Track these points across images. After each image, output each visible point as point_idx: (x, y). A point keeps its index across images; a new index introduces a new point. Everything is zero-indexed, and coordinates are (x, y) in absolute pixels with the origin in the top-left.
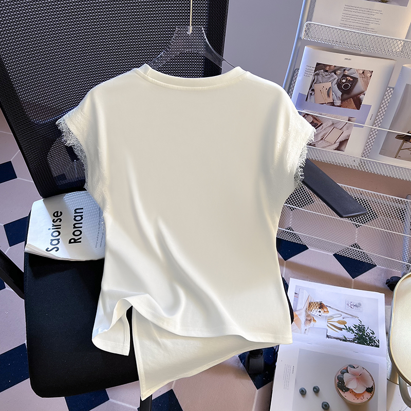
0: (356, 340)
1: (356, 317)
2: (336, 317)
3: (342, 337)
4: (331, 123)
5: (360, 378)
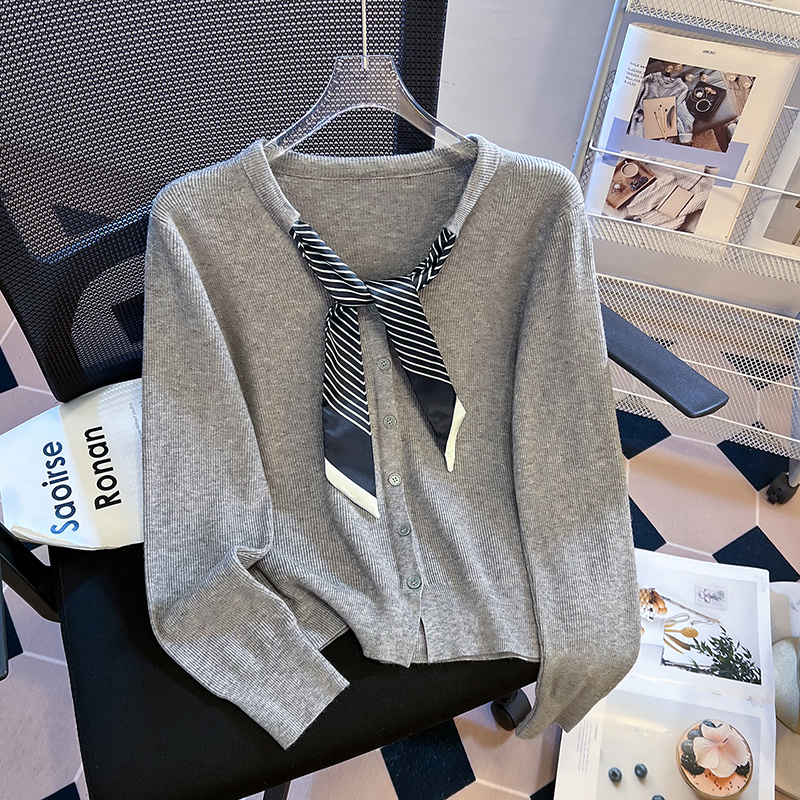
0: (716, 670)
1: (714, 621)
3: (690, 664)
5: (726, 747)
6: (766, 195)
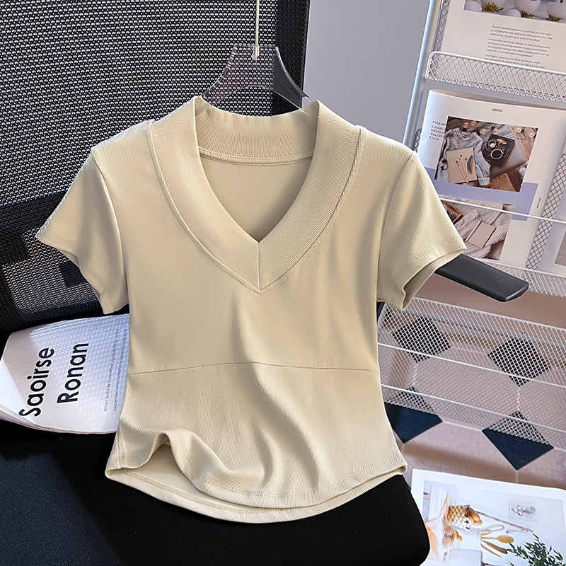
2: (493, 531)
4: (477, 214)
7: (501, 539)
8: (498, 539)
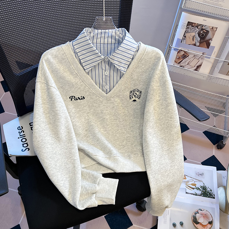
1: (201, 181)
5: (205, 216)
6: (219, 61)
7: (192, 185)
8: (191, 184)
